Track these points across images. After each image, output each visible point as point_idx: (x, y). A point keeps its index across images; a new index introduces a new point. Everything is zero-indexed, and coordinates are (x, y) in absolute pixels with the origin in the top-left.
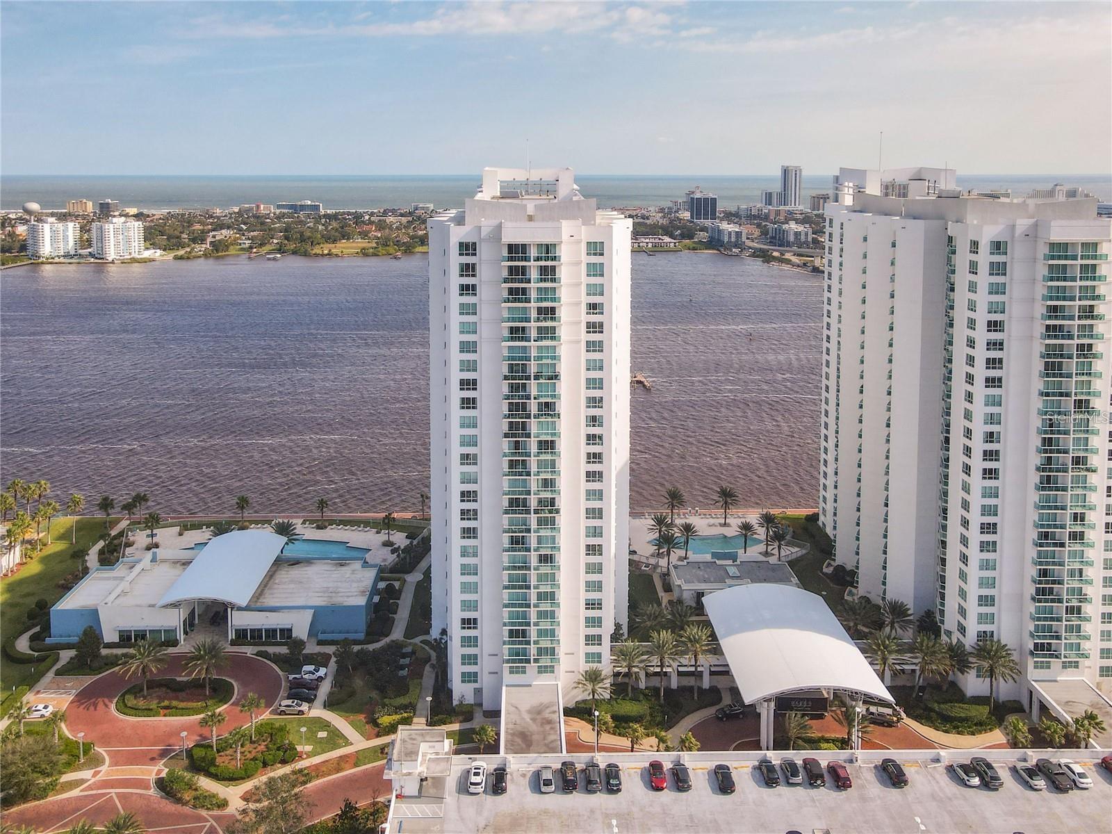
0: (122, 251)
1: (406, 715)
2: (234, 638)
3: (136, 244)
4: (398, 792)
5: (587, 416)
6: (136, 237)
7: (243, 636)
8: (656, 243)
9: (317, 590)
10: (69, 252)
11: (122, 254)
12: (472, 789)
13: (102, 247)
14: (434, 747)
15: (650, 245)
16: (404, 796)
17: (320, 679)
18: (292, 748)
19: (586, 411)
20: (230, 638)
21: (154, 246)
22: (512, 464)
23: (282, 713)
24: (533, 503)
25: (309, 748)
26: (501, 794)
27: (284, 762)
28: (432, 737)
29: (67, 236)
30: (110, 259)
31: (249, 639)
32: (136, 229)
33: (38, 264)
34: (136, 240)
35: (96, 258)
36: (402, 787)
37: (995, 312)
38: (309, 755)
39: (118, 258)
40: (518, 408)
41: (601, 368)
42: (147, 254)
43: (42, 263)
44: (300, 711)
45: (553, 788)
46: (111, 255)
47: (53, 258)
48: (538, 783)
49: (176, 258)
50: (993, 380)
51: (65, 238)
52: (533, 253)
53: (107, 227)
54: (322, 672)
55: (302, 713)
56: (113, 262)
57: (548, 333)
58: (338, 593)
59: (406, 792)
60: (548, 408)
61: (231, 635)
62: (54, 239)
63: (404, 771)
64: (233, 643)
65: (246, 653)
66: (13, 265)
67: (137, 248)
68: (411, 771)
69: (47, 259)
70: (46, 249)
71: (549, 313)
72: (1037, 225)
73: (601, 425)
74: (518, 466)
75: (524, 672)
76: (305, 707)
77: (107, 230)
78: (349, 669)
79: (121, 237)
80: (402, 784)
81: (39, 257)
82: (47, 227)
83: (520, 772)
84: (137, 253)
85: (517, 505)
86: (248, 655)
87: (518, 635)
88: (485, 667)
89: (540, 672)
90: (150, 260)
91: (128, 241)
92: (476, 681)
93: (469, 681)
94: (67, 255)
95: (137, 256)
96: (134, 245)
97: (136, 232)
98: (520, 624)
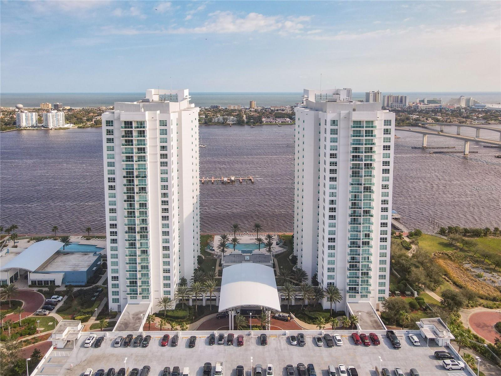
0: (55, 125)
1: (87, 316)
2: (31, 284)
3: (62, 121)
4: (55, 347)
5: (161, 193)
6: (62, 119)
7: (34, 284)
8: (282, 121)
9: (70, 265)
10: (33, 125)
11: (55, 126)
12: (86, 345)
13: (47, 123)
14: (73, 328)
15: (280, 122)
16: (58, 348)
17: (59, 301)
18: (35, 328)
19: (161, 191)
20: (29, 284)
21: (71, 123)
22: (129, 213)
23: (37, 315)
24: (137, 229)
25: (42, 329)
26: (97, 347)
27: (30, 334)
28: (74, 324)
29: (33, 118)
30: (50, 128)
31: (37, 285)
32: (61, 115)
33: (20, 130)
34: (62, 120)
35: (45, 128)
36: (56, 344)
37: (333, 150)
38: (41, 332)
39: (54, 127)
40: (130, 190)
41: (167, 173)
42: (66, 126)
43: (22, 130)
44: (45, 314)
45: (119, 345)
46: (51, 126)
47: (27, 128)
48: (115, 343)
49: (79, 127)
50: (333, 178)
51: (32, 119)
52: (134, 125)
53: (49, 115)
54: (61, 298)
55: (45, 315)
56: (51, 129)
57: (142, 158)
58: (78, 266)
59: (58, 346)
61: (30, 283)
62: (27, 119)
63: (57, 338)
64: (30, 286)
65: (34, 290)
66: (9, 131)
67: (62, 123)
68: (59, 338)
69: (24, 128)
70: (24, 124)
71: (142, 150)
72: (349, 113)
73: (168, 197)
75: (136, 298)
76: (47, 312)
77: (49, 116)
78: (73, 298)
79: (55, 119)
81: (21, 127)
82: (24, 114)
83: (110, 339)
84: (62, 125)
85: (131, 230)
86: (35, 291)
87: (133, 283)
88: (121, 296)
89: (143, 298)
90: (68, 128)
91: (58, 120)
92: (118, 302)
93: (116, 302)
94: (33, 126)
95: (62, 127)
96: (60, 122)
97: (61, 116)
98: (133, 279)
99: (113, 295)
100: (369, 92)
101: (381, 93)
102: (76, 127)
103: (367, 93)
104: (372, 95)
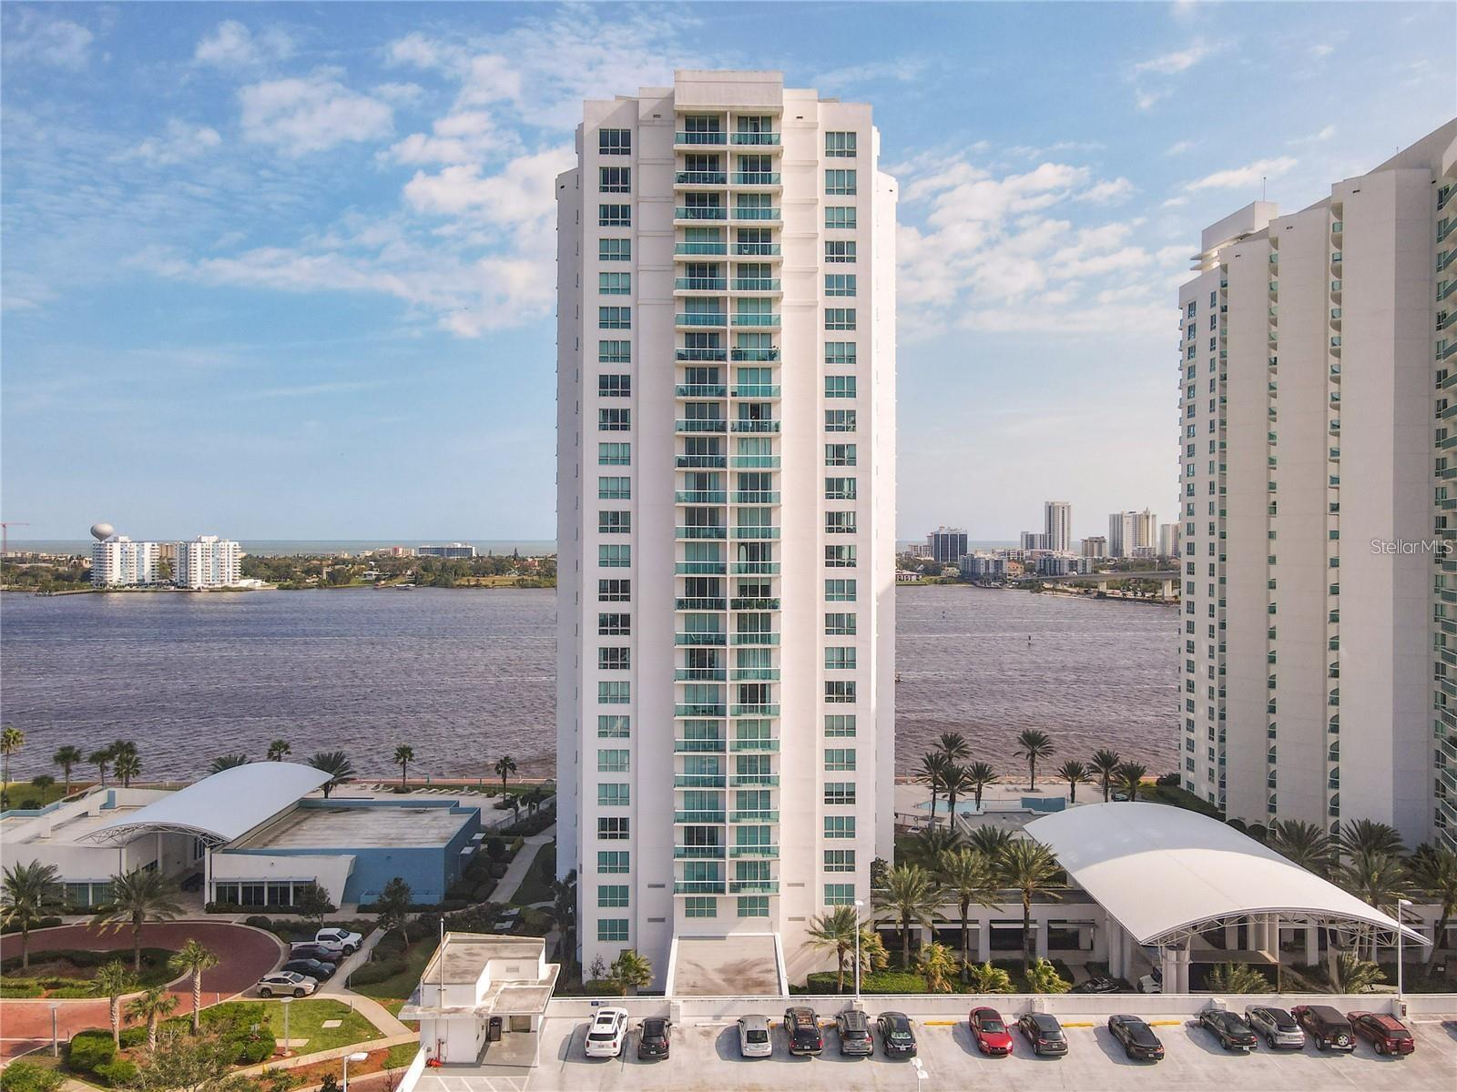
0: (211, 579)
2: (214, 900)
3: (230, 570)
4: (433, 1055)
5: (826, 445)
6: (231, 561)
7: (229, 896)
10: (144, 580)
11: (211, 582)
12: (595, 1048)
13: (186, 573)
14: (517, 970)
16: (445, 1065)
17: (349, 950)
18: (266, 1037)
19: (826, 437)
20: (207, 900)
21: (254, 576)
22: (691, 515)
23: (266, 994)
24: (730, 592)
25: (300, 1043)
26: (654, 1059)
28: (515, 952)
29: (143, 559)
30: (195, 588)
31: (240, 903)
32: (231, 551)
33: (103, 592)
34: (231, 564)
35: (178, 587)
36: (440, 1043)
38: (296, 1052)
39: (206, 586)
40: (702, 415)
41: (852, 359)
42: (245, 583)
43: (108, 591)
44: (299, 989)
45: (767, 1048)
46: (198, 581)
47: (123, 587)
48: (737, 1043)
49: (281, 588)
51: (140, 561)
52: (730, 128)
53: (193, 547)
54: (353, 938)
55: (301, 992)
56: (199, 590)
57: (756, 274)
59: (450, 1054)
60: (758, 415)
61: (209, 896)
62: (125, 562)
63: (446, 1007)
64: (211, 909)
65: (230, 922)
66: (69, 592)
67: (231, 575)
68: (460, 1007)
69: (115, 587)
70: (115, 575)
71: (758, 239)
73: (852, 461)
74: (702, 520)
75: (713, 911)
76: (308, 984)
77: (193, 551)
78: (404, 937)
79: (211, 560)
80: (442, 1034)
81: (105, 585)
82: (117, 547)
83: (701, 1029)
84: (231, 581)
85: (701, 591)
86: (233, 924)
87: (702, 838)
88: (645, 903)
89: (741, 914)
90: (247, 589)
91: (220, 565)
92: (625, 937)
93: (613, 938)
94: (141, 583)
95: (230, 585)
96: (227, 570)
97: (231, 554)
98: (705, 818)
99: (602, 904)
100: (1120, 513)
101: (1154, 516)
102: (275, 587)
103: (1114, 516)
104: (1131, 520)
